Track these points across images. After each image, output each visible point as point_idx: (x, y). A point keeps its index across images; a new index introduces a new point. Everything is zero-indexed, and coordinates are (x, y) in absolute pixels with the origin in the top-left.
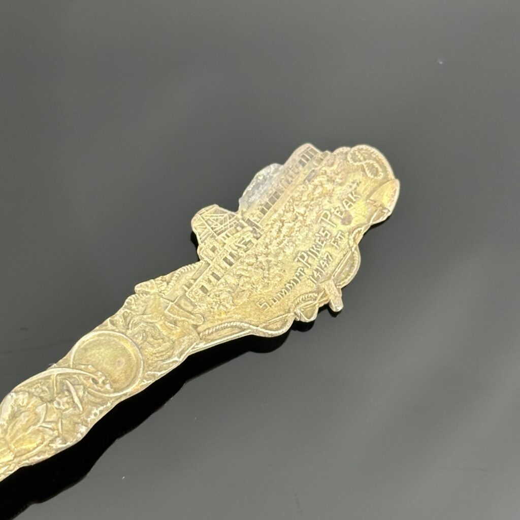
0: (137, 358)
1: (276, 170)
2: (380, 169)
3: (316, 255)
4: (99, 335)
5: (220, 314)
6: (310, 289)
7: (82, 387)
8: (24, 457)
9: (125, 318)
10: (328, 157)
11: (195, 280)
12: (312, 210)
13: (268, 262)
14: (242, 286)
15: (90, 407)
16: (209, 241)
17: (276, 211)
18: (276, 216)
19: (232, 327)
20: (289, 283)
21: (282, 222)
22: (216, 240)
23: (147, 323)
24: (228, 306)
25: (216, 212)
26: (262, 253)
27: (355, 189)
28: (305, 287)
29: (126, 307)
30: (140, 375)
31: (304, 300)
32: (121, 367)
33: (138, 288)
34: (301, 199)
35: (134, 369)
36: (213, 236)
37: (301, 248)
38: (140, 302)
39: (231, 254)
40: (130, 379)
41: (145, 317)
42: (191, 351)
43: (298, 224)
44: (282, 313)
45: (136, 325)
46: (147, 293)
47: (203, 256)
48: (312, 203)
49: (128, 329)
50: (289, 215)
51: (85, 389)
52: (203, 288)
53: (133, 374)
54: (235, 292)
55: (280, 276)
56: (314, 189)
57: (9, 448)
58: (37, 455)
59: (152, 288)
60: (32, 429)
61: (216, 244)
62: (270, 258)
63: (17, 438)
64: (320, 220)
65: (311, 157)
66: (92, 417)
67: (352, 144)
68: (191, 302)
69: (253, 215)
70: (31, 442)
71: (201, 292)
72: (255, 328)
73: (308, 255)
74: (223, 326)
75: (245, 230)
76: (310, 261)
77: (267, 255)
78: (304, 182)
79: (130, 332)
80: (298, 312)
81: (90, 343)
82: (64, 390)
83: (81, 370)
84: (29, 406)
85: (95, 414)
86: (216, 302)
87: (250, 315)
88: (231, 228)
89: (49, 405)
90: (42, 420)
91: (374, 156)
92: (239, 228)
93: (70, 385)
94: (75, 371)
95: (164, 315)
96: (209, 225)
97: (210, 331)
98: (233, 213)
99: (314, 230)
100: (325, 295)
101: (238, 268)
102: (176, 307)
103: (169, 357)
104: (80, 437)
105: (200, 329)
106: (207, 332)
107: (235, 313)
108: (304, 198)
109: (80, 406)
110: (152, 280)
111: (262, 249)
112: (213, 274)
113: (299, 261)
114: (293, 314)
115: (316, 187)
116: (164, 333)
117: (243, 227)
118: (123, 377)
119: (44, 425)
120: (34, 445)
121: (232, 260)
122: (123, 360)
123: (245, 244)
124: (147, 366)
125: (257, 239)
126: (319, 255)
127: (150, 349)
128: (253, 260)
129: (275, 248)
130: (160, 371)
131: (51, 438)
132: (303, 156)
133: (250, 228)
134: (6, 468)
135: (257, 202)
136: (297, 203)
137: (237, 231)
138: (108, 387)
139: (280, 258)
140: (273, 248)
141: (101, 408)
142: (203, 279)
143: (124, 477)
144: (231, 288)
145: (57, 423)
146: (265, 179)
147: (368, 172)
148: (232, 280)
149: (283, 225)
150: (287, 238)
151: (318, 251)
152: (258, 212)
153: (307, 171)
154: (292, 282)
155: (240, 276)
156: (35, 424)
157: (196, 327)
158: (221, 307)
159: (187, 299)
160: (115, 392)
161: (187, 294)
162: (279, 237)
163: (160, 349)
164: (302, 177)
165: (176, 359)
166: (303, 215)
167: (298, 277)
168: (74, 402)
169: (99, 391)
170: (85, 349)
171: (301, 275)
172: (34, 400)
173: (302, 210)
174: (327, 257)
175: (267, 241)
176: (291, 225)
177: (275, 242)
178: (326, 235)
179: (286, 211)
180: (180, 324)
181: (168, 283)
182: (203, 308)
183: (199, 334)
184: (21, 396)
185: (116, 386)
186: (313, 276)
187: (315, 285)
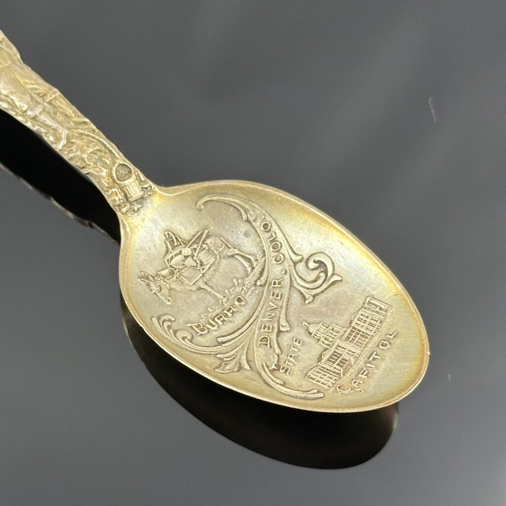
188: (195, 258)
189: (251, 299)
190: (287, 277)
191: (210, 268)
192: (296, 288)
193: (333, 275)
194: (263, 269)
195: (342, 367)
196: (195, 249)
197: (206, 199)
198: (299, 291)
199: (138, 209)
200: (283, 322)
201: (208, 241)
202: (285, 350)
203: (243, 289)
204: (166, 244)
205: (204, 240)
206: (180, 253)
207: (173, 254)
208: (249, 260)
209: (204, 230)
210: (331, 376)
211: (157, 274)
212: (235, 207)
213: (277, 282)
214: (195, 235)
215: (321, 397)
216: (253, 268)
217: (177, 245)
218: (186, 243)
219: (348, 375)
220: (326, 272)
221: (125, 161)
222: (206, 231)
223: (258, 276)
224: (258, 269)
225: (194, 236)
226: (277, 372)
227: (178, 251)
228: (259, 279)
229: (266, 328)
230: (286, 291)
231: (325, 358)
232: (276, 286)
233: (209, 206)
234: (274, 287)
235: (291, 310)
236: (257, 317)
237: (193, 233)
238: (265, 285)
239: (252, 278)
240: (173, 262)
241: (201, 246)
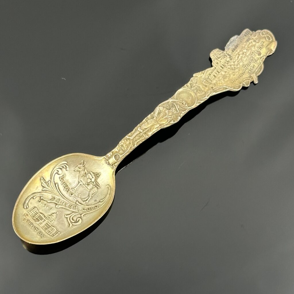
0: (195, 97)
1: (237, 38)
2: (271, 38)
3: (249, 65)
4: (184, 90)
5: (220, 84)
6: (247, 76)
7: (179, 105)
8: (162, 126)
9: (191, 84)
10: (254, 34)
11: (212, 73)
12: (248, 51)
13: (235, 67)
14: (227, 75)
15: (181, 111)
16: (216, 61)
17: (237, 51)
18: (237, 53)
19: (223, 88)
20: (241, 74)
21: (239, 55)
22: (218, 60)
23: (197, 86)
24: (222, 81)
25: (218, 51)
26: (232, 65)
27: (262, 44)
28: (246, 75)
29: (191, 81)
30: (196, 102)
31: (246, 80)
32: (190, 99)
33: (194, 75)
34: (245, 47)
35: (194, 100)
36: (217, 59)
37: (245, 63)
38: (195, 80)
39: (223, 65)
40: (193, 103)
41: (197, 84)
42: (211, 95)
43: (244, 55)
44: (239, 84)
45: (194, 86)
46: (197, 77)
47: (214, 65)
48: (249, 48)
49: (192, 88)
50: (241, 52)
51: (180, 106)
52: (214, 75)
53: (194, 102)
54: (224, 77)
55: (238, 72)
56: (249, 44)
57: (158, 123)
58: (166, 125)
59: (199, 75)
60: (164, 117)
61: (218, 62)
62: (235, 66)
63: (160, 120)
64: (251, 54)
65: (248, 33)
66: (182, 114)
67: (262, 29)
68: (210, 80)
69: (229, 52)
70: (164, 121)
71: (213, 77)
72: (230, 88)
73: (247, 65)
74: (221, 87)
75: (227, 57)
76: (248, 67)
77: (234, 65)
78: (246, 42)
79: (192, 89)
80: (244, 83)
81: (181, 92)
82: (173, 106)
83: (178, 100)
84: (163, 111)
85: (183, 114)
86: (218, 80)
87: (229, 84)
88: (223, 57)
89: (169, 111)
90: (167, 115)
91: (269, 33)
92: (225, 57)
93: (175, 105)
94: (176, 100)
95: (203, 84)
96: (216, 55)
97: (217, 89)
98: (223, 52)
99: (249, 57)
100: (252, 78)
101: (225, 69)
102: (206, 81)
103: (204, 97)
104: (178, 120)
105: (213, 88)
106: (216, 89)
107: (224, 84)
108: (246, 47)
109: (178, 111)
110: (199, 73)
111: (232, 63)
112: (217, 71)
113: (244, 67)
114: (242, 84)
115: (250, 43)
116: (203, 89)
117: (226, 56)
118: (191, 102)
119: (168, 116)
120: (165, 122)
121: (223, 67)
122: (191, 98)
123: (227, 62)
124: (198, 100)
125: (231, 60)
126: (251, 65)
127: (199, 94)
128: (230, 67)
129: (237, 63)
130: (202, 101)
131: (170, 120)
132: (246, 33)
133: (229, 57)
134: (157, 129)
135: (231, 48)
136: (244, 48)
137: (225, 58)
138: (186, 105)
139: (238, 66)
140: (236, 63)
141: (185, 112)
142: (214, 73)
143: (189, 134)
144: (223, 76)
145: (172, 116)
146: (233, 41)
147: (267, 39)
148: (223, 73)
149: (239, 56)
150: (240, 60)
151: (250, 64)
152: (231, 51)
153: (247, 38)
154: (242, 74)
155: (226, 72)
156: (165, 116)
157: (212, 87)
158: (220, 82)
159: (209, 79)
160: (189, 107)
161: (209, 77)
162: (238, 59)
163: (201, 94)
164: (245, 40)
165: (206, 97)
166: (245, 52)
167: (244, 72)
168: (176, 110)
169: (184, 107)
170: (179, 94)
171: (245, 72)
172: (165, 109)
173: (245, 51)
174: (253, 66)
175: (234, 61)
176: (242, 55)
177: (237, 61)
178: (253, 59)
179: (240, 51)
180: (208, 87)
181: (203, 74)
182: (214, 82)
183: (213, 90)
184: (161, 108)
185: (189, 105)
186: (248, 72)
187: (249, 75)
188: (90, 182)
189: (71, 198)
190: (77, 211)
191: (86, 187)
192: (72, 213)
193: (72, 224)
194: (82, 204)
195: (36, 219)
196: (93, 183)
197: (110, 188)
198: (71, 214)
199: (107, 163)
200: (60, 206)
201: (96, 188)
202: (49, 204)
203: (76, 196)
204: (96, 173)
205: (96, 187)
206: (93, 178)
207: (92, 175)
208: (86, 200)
209: (100, 187)
210: (33, 214)
211: (85, 168)
212: (105, 197)
215: (24, 208)
216: (83, 201)
217: (95, 177)
218: (96, 180)
219: (32, 220)
220: (74, 223)
221: (121, 158)
222: (99, 187)
223: (80, 202)
224: (82, 202)
226: (40, 198)
228: (79, 202)
229: (59, 200)
230: (72, 210)
231: (41, 215)
232: (75, 207)
233: (107, 189)
234: (74, 206)
235: (64, 210)
236: (64, 198)
237: (99, 183)
238: (76, 204)
239: (80, 200)
240: (90, 175)
241: (94, 185)
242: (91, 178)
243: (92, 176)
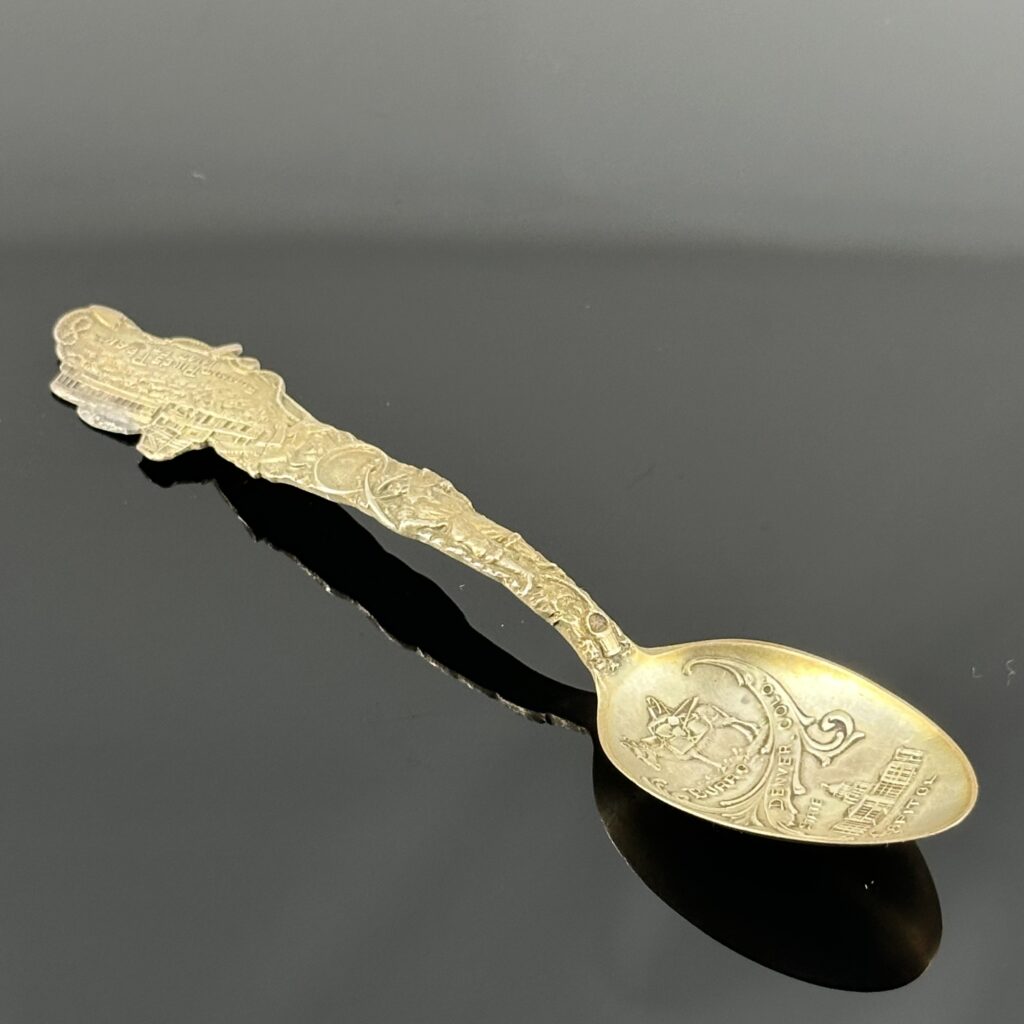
1: (87, 408)
2: (80, 319)
10: (68, 364)
11: (235, 438)
17: (138, 398)
18: (144, 398)
21: (150, 391)
37: (179, 374)
47: (203, 443)
50: (141, 388)
62: (196, 393)
65: (68, 379)
67: (53, 343)
75: (165, 417)
87: (266, 395)
88: (165, 426)
91: (66, 323)
92: (164, 421)
97: (291, 416)
98: (142, 437)
117: (162, 419)
121: (204, 418)
125: (174, 406)
129: (182, 390)
132: (67, 387)
133: (162, 415)
135: (129, 415)
139: (194, 386)
140: (183, 393)
142: (232, 432)
144: (237, 412)
150: (170, 385)
152: (141, 412)
154: (219, 376)
162: (169, 391)
175: (175, 398)
177: (176, 392)
179: (136, 391)
188: (684, 727)
189: (756, 767)
190: (798, 742)
191: (702, 738)
192: (809, 753)
193: (853, 732)
194: (767, 737)
195: (873, 817)
196: (683, 719)
197: (694, 661)
198: (814, 754)
199: (615, 668)
200: (796, 784)
201: (699, 710)
202: (803, 810)
203: (744, 758)
204: (649, 712)
205: (694, 709)
206: (666, 721)
207: (658, 722)
208: (749, 729)
209: (693, 698)
211: (641, 741)
212: (728, 670)
213: (786, 748)
214: (683, 703)
216: (755, 737)
217: (663, 714)
218: (672, 712)
219: (882, 823)
220: (845, 732)
222: (695, 700)
223: (762, 744)
224: (761, 737)
225: (681, 705)
227: (663, 720)
228: (763, 746)
229: (777, 793)
230: (797, 757)
231: (851, 814)
232: (785, 752)
233: (698, 669)
234: (782, 754)
235: (806, 775)
236: (764, 784)
237: (681, 701)
238: (771, 752)
239: (754, 746)
240: (658, 730)
241: (691, 716)
242: (667, 726)
243: (661, 724)
